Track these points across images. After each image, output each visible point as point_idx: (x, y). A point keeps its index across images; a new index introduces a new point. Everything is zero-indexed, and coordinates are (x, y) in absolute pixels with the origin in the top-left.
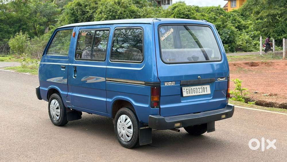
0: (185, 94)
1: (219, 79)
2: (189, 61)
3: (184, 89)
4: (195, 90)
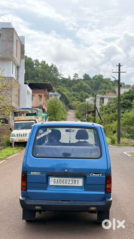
0: (52, 184)
3: (52, 179)
4: (64, 181)
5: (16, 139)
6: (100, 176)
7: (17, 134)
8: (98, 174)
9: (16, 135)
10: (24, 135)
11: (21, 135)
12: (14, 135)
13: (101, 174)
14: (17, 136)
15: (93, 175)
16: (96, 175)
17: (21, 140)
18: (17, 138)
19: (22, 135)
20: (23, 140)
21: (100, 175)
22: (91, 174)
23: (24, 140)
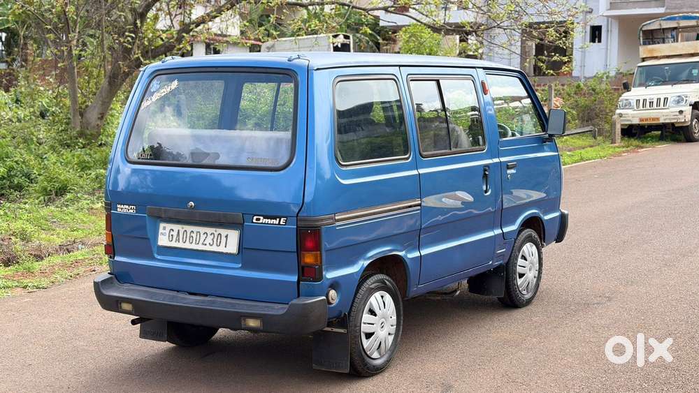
0: (163, 241)
1: (258, 219)
2: (194, 162)
3: (164, 228)
4: (194, 235)
5: (633, 116)
6: (279, 224)
7: (638, 101)
8: (275, 218)
9: (634, 103)
10: (658, 104)
11: (648, 103)
12: (628, 105)
13: (282, 219)
14: (638, 107)
15: (261, 222)
16: (269, 220)
17: (647, 120)
18: (635, 112)
19: (651, 103)
20: (653, 119)
21: (281, 223)
22: (255, 218)
23: (658, 119)
